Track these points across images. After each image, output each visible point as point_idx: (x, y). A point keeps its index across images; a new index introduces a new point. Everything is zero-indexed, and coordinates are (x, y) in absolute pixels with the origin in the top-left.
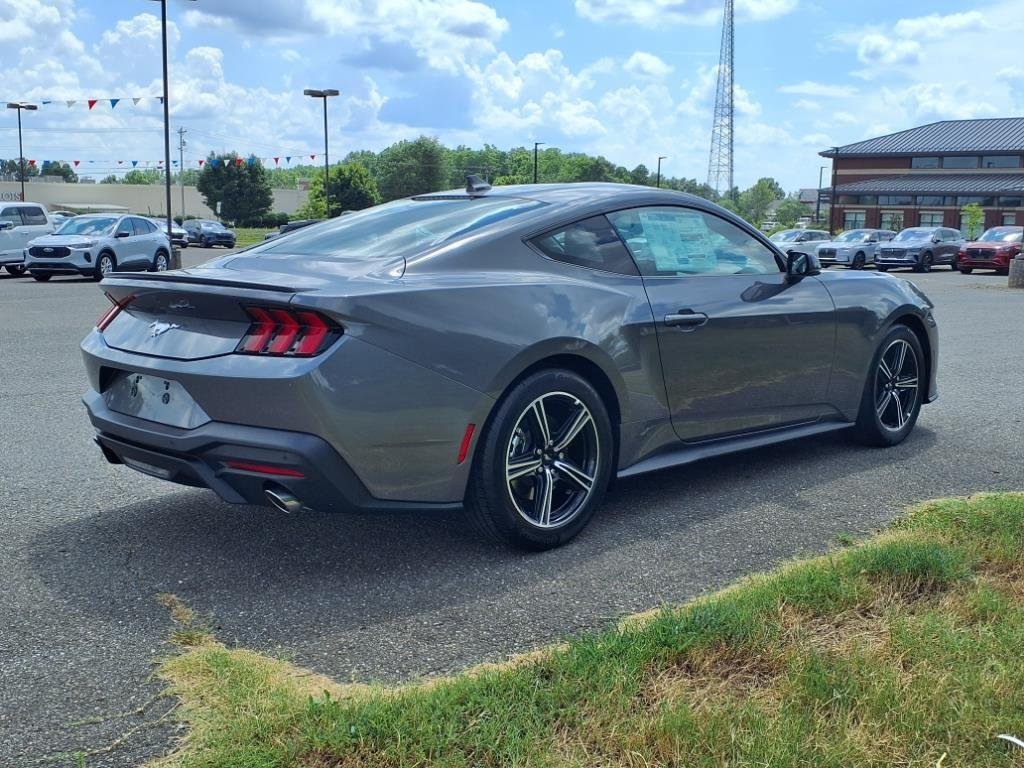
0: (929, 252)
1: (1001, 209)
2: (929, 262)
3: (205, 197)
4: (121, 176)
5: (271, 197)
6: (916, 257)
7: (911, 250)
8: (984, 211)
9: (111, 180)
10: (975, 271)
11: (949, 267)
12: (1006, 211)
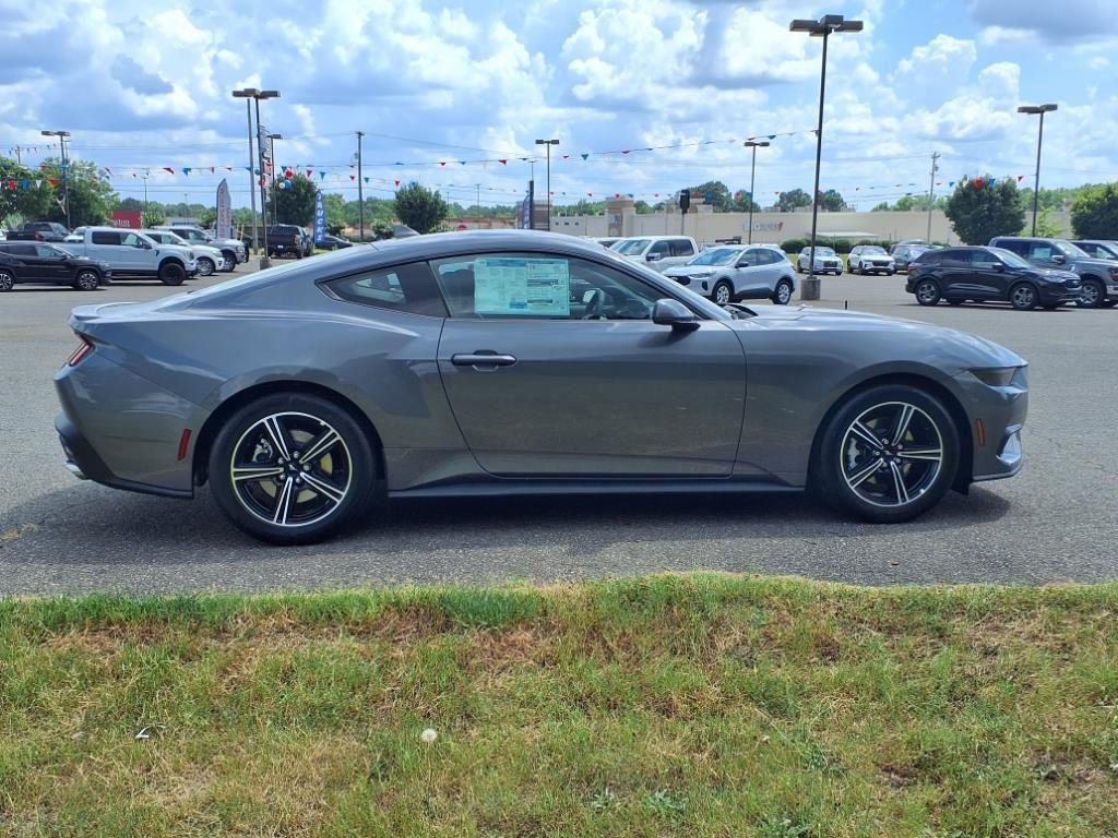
3: (953, 223)
4: (892, 203)
5: (1024, 221)
9: (884, 207)
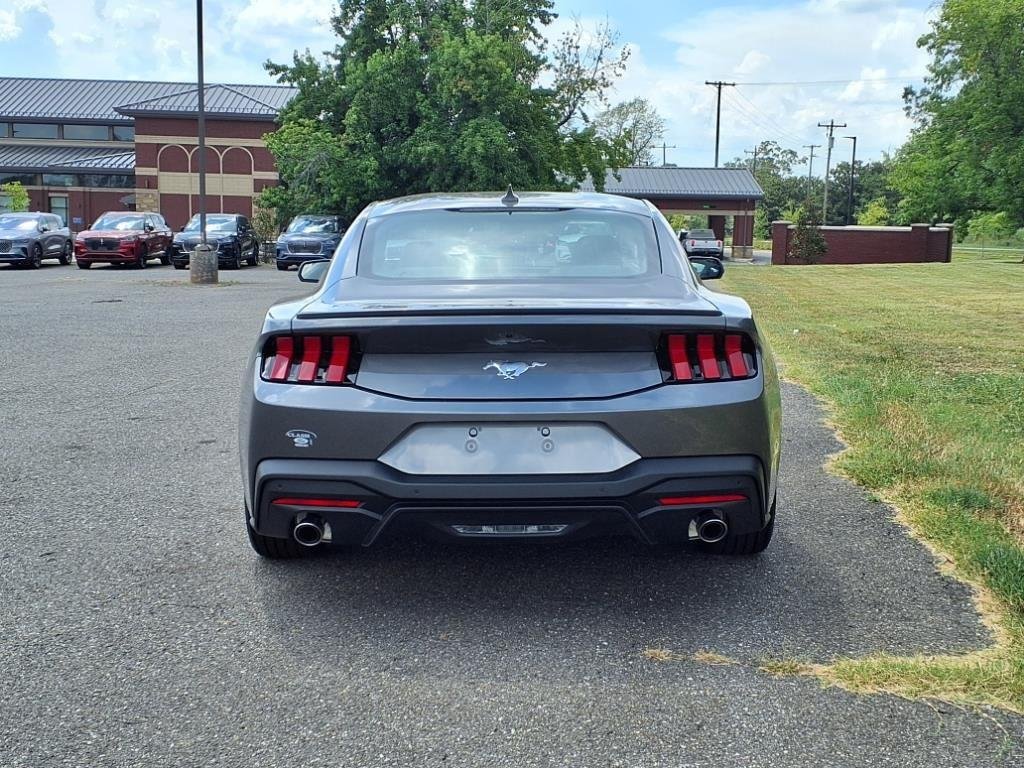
0: (38, 244)
1: (46, 188)
2: (39, 256)
6: (24, 249)
7: (16, 241)
8: (28, 191)
10: (94, 265)
11: (56, 261)
12: (52, 192)
